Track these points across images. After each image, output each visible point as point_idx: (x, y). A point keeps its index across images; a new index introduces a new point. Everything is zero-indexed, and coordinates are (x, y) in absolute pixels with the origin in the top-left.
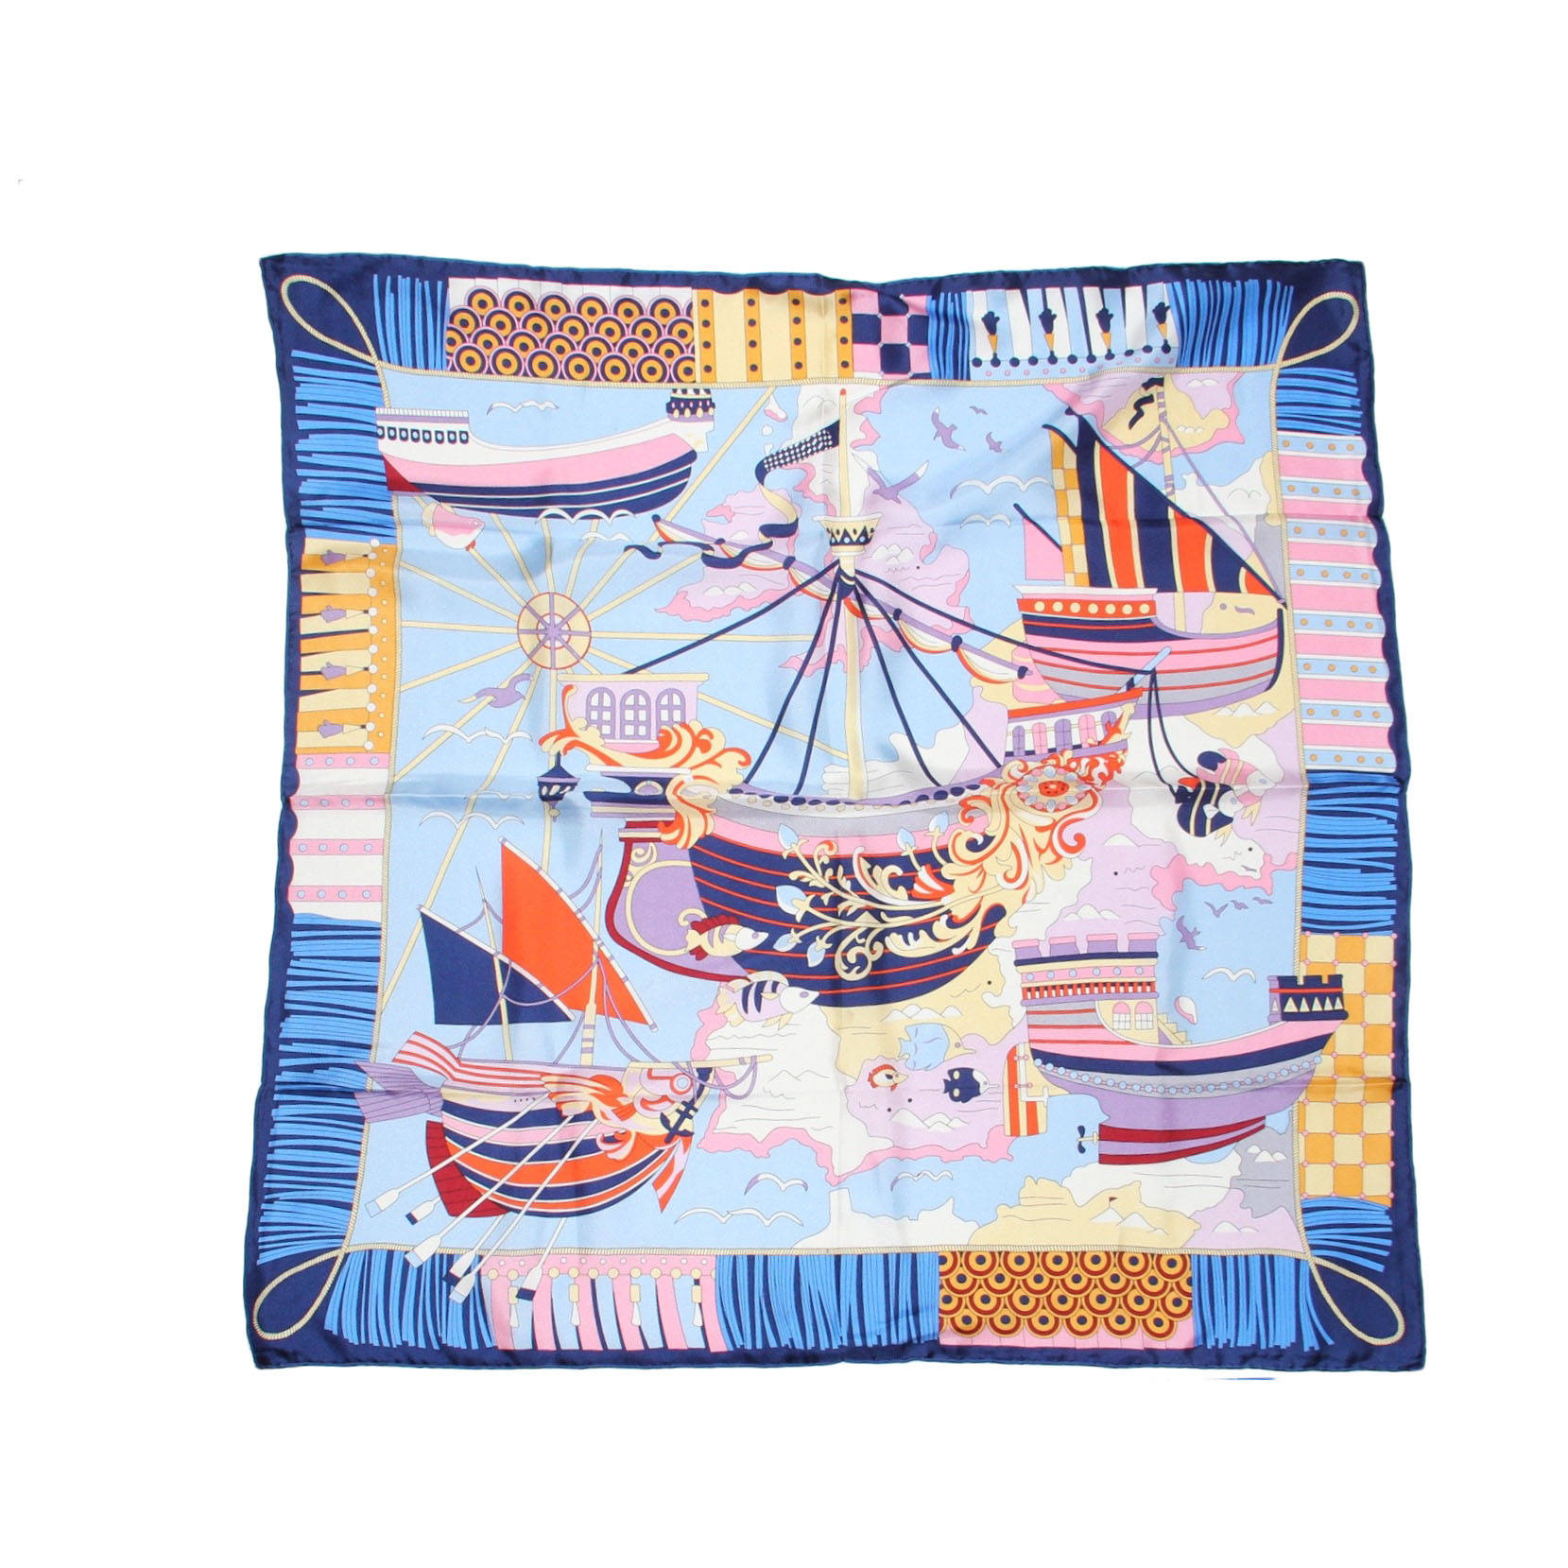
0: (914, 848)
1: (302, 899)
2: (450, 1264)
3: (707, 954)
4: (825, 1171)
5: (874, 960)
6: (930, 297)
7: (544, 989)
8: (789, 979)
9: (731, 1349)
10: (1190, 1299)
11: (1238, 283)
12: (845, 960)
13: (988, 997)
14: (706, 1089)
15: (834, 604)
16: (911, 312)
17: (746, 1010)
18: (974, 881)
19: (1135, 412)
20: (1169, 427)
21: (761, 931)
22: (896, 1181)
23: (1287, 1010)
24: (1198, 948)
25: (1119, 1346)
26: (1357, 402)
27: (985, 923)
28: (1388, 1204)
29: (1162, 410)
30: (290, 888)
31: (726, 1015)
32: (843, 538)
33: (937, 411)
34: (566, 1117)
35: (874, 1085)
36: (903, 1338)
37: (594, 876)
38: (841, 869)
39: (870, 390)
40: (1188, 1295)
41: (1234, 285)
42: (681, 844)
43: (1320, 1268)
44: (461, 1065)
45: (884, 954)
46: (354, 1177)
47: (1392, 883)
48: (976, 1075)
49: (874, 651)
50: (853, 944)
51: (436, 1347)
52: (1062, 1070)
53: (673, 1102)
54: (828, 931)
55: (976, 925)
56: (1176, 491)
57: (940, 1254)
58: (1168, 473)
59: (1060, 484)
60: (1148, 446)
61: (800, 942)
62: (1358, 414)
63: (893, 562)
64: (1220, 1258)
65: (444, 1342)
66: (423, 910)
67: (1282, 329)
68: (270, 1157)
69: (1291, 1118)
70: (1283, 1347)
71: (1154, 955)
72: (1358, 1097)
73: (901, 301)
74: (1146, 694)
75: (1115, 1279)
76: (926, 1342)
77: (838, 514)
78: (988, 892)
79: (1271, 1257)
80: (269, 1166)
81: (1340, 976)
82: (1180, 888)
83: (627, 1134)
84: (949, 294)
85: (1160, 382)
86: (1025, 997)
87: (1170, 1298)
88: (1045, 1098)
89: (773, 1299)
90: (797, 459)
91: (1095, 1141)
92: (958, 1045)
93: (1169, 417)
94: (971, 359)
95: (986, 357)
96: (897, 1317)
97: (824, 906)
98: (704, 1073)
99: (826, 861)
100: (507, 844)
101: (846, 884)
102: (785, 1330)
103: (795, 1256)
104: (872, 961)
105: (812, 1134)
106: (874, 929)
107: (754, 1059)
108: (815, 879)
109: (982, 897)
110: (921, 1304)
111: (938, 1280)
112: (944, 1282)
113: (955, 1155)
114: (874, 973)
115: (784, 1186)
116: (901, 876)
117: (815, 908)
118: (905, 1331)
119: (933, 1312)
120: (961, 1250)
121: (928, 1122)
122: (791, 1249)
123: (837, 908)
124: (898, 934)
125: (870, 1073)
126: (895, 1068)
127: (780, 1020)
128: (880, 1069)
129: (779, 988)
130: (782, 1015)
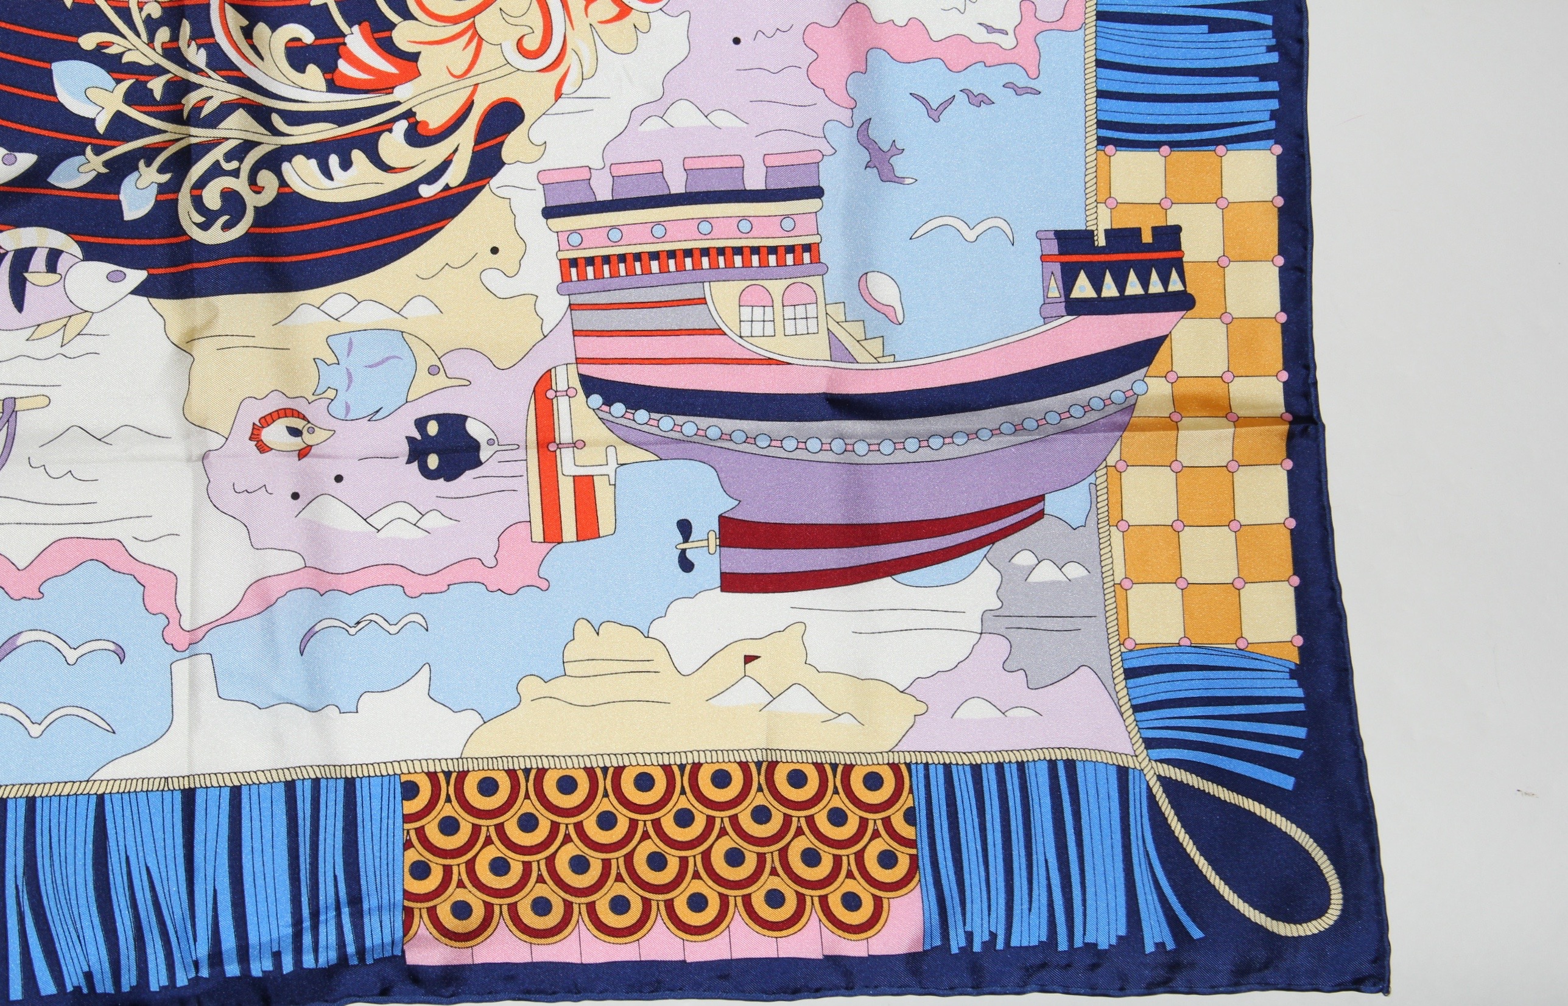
4: (161, 620)
5: (261, 204)
8: (80, 244)
10: (913, 851)
12: (198, 203)
13: (493, 279)
18: (458, 55)
21: (21, 150)
22: (310, 634)
23: (1076, 294)
24: (900, 180)
25: (773, 954)
27: (481, 136)
28: (1294, 657)
35: (263, 448)
36: (328, 956)
38: (186, 28)
40: (911, 843)
43: (1165, 781)
45: (279, 195)
47: (1270, 49)
48: (473, 428)
50: (215, 171)
52: (642, 415)
54: (163, 149)
55: (465, 138)
57: (404, 778)
61: (104, 170)
64: (968, 769)
69: (1094, 500)
70: (1103, 945)
71: (816, 192)
72: (1221, 454)
75: (761, 815)
76: (377, 960)
78: (488, 77)
79: (1070, 765)
81: (1177, 229)
82: (861, 67)
86: (565, 278)
87: (873, 851)
88: (610, 470)
91: (712, 549)
92: (433, 371)
96: (315, 915)
97: (156, 103)
99: (155, 10)
101: (198, 57)
102: (74, 955)
103: (95, 796)
104: (255, 207)
105: (135, 549)
106: (258, 144)
107: (9, 403)
108: (132, 47)
109: (476, 85)
110: (367, 883)
111: (399, 831)
112: (413, 834)
113: (433, 584)
114: (257, 230)
115: (72, 655)
116: (310, 45)
117: (135, 105)
118: (333, 938)
119: (392, 897)
120: (446, 770)
121: (377, 521)
122: (88, 781)
123: (180, 103)
124: (308, 158)
125: (254, 424)
126: (307, 416)
127: (65, 325)
128: (275, 415)
129: (62, 263)
130: (70, 317)
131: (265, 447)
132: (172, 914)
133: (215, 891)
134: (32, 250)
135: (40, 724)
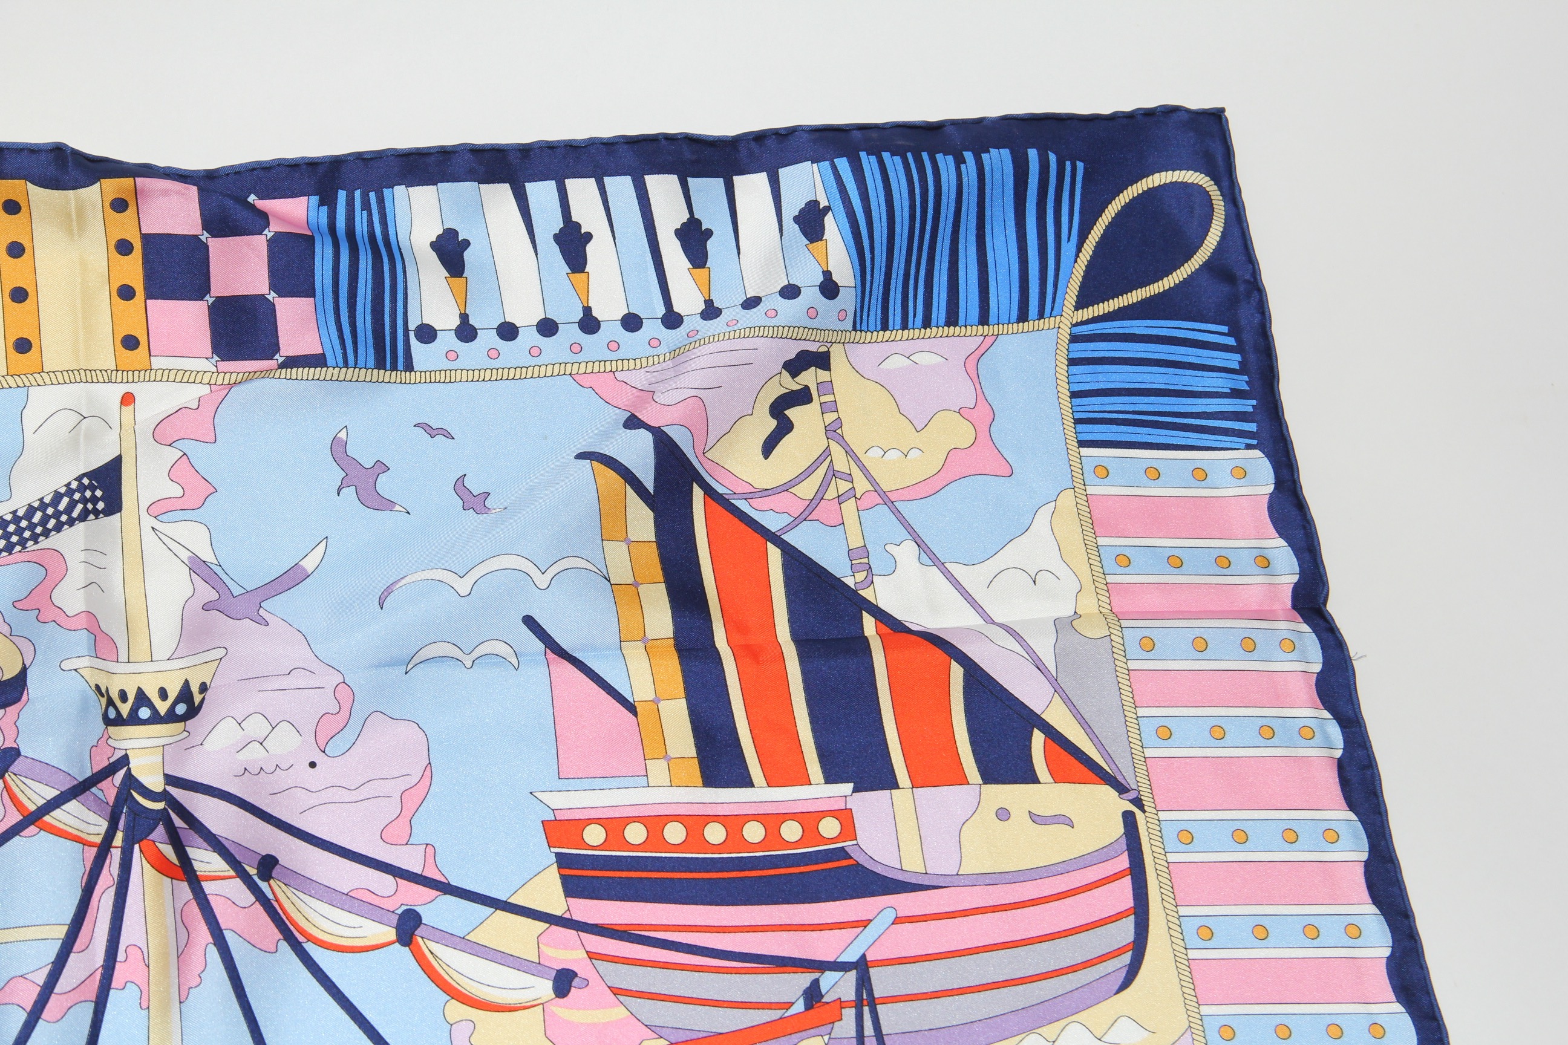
6: (315, 199)
11: (968, 155)
15: (116, 854)
16: (275, 227)
19: (773, 424)
20: (850, 452)
26: (1241, 382)
29: (830, 417)
32: (134, 711)
33: (343, 435)
39: (190, 394)
41: (960, 161)
49: (213, 953)
56: (875, 578)
58: (856, 542)
59: (622, 573)
60: (807, 489)
62: (1248, 405)
63: (254, 755)
67: (1068, 248)
73: (252, 207)
74: (849, 1014)
77: (123, 656)
84: (358, 194)
85: (822, 361)
90: (23, 542)
93: (847, 431)
94: (412, 326)
95: (445, 319)
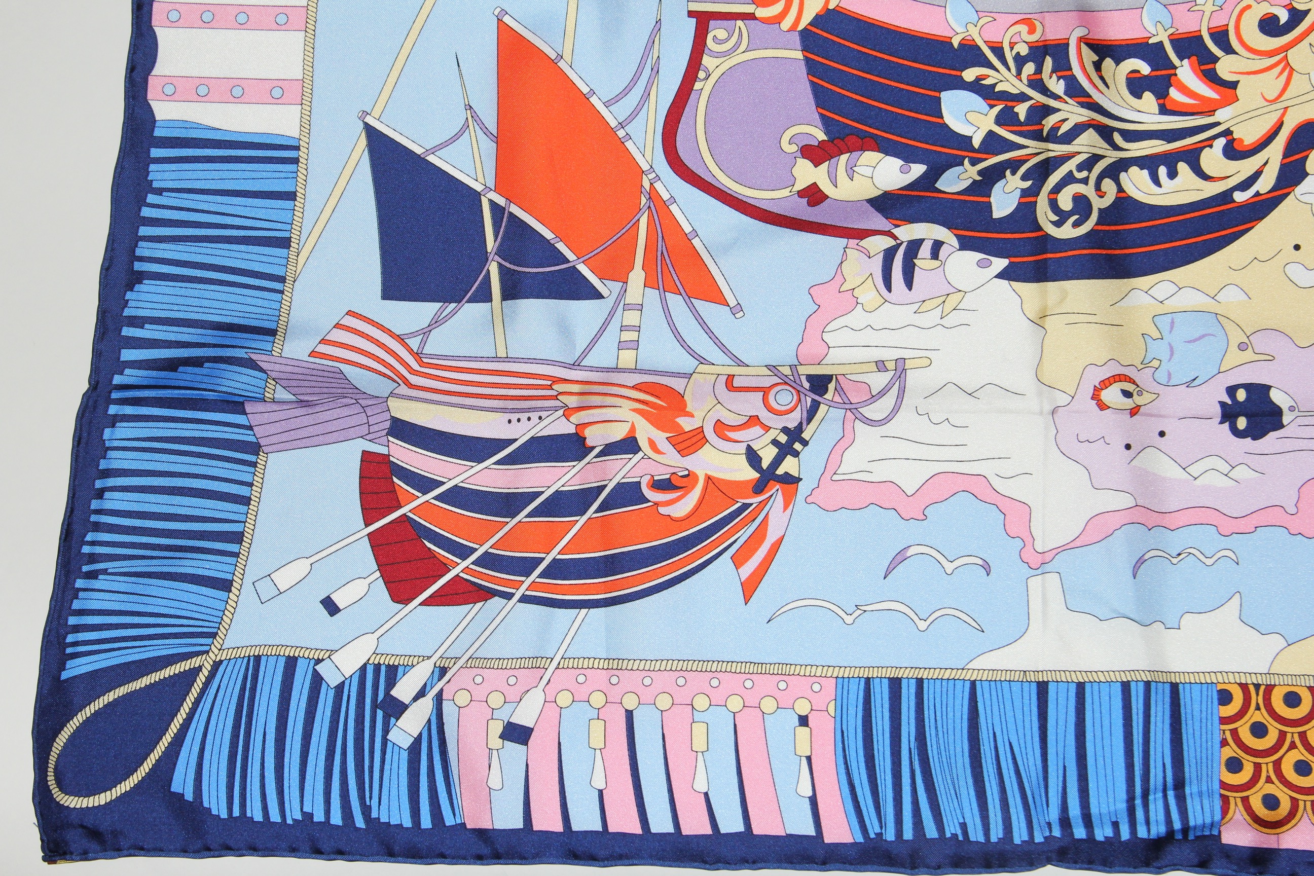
0: (1171, 31)
1: (171, 98)
2: (392, 681)
3: (827, 197)
4: (1019, 543)
5: (1103, 206)
7: (561, 246)
9: (860, 839)
12: (1054, 205)
13: (1295, 271)
14: (823, 409)
17: (889, 288)
18: (1271, 83)
22: (1141, 561)
27: (1289, 151)
30: (151, 81)
31: (856, 293)
34: (593, 448)
35: (1102, 406)
36: (1158, 829)
37: (647, 72)
38: (1049, 62)
42: (786, 24)
44: (422, 364)
45: (1117, 199)
46: (238, 538)
48: (1276, 396)
50: (1069, 179)
51: (360, 823)
53: (767, 429)
54: (1026, 161)
55: (1275, 153)
57: (1220, 687)
61: (978, 178)
65: (374, 815)
66: (369, 120)
68: (95, 504)
76: (1197, 838)
78: (1296, 101)
80: (94, 518)
83: (690, 476)
89: (932, 752)
92: (1242, 347)
96: (1146, 793)
97: (1021, 124)
98: (819, 384)
99: (1024, 50)
100: (507, 19)
101: (1057, 86)
102: (952, 809)
103: (969, 682)
104: (1099, 208)
105: (997, 483)
106: (1103, 157)
107: (900, 363)
108: (1004, 79)
109: (1286, 108)
110: (1189, 771)
111: (1218, 731)
112: (1228, 734)
113: (1242, 525)
114: (1100, 228)
115: (949, 567)
116: (1147, 76)
117: (1004, 125)
118: (1161, 816)
119: (1210, 785)
120: (1256, 682)
121: (1195, 470)
122: (963, 669)
123: (1041, 124)
124: (1142, 169)
125: (1095, 386)
126: (1136, 381)
127: (944, 302)
128: (1112, 380)
129: (943, 252)
130: (948, 295)
131: (1104, 406)
132: (1030, 782)
133: (1065, 767)
134: (922, 241)
135: (925, 621)
